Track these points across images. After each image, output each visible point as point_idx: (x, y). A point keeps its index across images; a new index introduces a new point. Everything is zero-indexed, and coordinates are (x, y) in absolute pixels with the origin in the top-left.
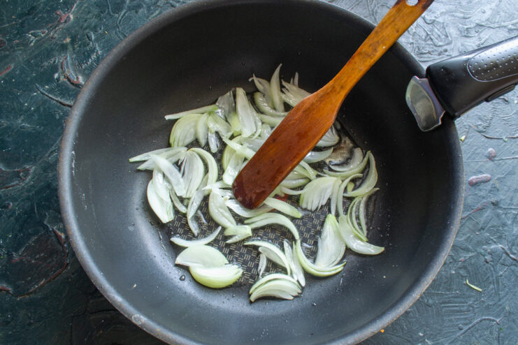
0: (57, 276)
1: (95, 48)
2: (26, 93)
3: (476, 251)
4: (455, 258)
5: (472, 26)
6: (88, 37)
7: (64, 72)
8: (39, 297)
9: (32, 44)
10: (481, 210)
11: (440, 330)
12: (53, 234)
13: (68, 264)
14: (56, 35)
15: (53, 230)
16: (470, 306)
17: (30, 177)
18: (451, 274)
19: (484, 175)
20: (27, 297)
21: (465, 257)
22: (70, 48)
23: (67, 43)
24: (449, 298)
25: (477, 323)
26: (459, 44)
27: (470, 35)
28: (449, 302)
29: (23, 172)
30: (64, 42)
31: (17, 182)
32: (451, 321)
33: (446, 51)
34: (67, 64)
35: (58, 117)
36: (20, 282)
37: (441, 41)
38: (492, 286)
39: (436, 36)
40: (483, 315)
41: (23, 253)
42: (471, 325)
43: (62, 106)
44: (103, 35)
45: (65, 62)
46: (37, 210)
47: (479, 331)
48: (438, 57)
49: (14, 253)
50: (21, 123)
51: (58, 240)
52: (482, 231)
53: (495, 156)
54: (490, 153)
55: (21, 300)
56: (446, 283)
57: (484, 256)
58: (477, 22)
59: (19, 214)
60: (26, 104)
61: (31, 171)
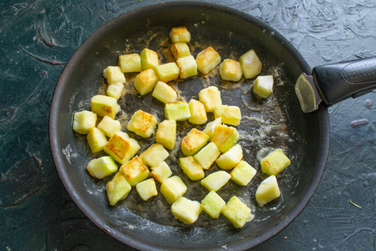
0: (36, 192)
1: (64, 18)
2: (12, 51)
3: (357, 177)
4: (341, 183)
5: (354, 6)
6: (59, 9)
7: (41, 36)
8: (22, 208)
9: (16, 14)
10: (361, 146)
11: (330, 237)
12: (32, 160)
13: (44, 183)
14: (34, 8)
15: (33, 156)
16: (353, 219)
17: (14, 116)
18: (338, 195)
19: (363, 120)
20: (13, 207)
21: (349, 182)
22: (45, 17)
23: (43, 14)
24: (337, 213)
25: (358, 232)
26: (344, 20)
27: (352, 13)
28: (336, 216)
29: (9, 111)
30: (41, 13)
31: (5, 119)
32: (338, 230)
33: (334, 24)
34: (43, 29)
35: (36, 70)
36: (7, 196)
37: (330, 17)
38: (369, 205)
39: (326, 13)
40: (362, 226)
41: (9, 174)
42: (353, 234)
43: (39, 62)
44: (70, 8)
45: (41, 29)
46: (20, 141)
47: (360, 239)
48: (327, 29)
49: (2, 174)
50: (8, 74)
51: (36, 164)
52: (361, 163)
53: (371, 106)
54: (367, 103)
55: (8, 210)
56: (334, 201)
57: (363, 181)
58: (357, 2)
59: (6, 144)
60: (11, 60)
61: (16, 111)
